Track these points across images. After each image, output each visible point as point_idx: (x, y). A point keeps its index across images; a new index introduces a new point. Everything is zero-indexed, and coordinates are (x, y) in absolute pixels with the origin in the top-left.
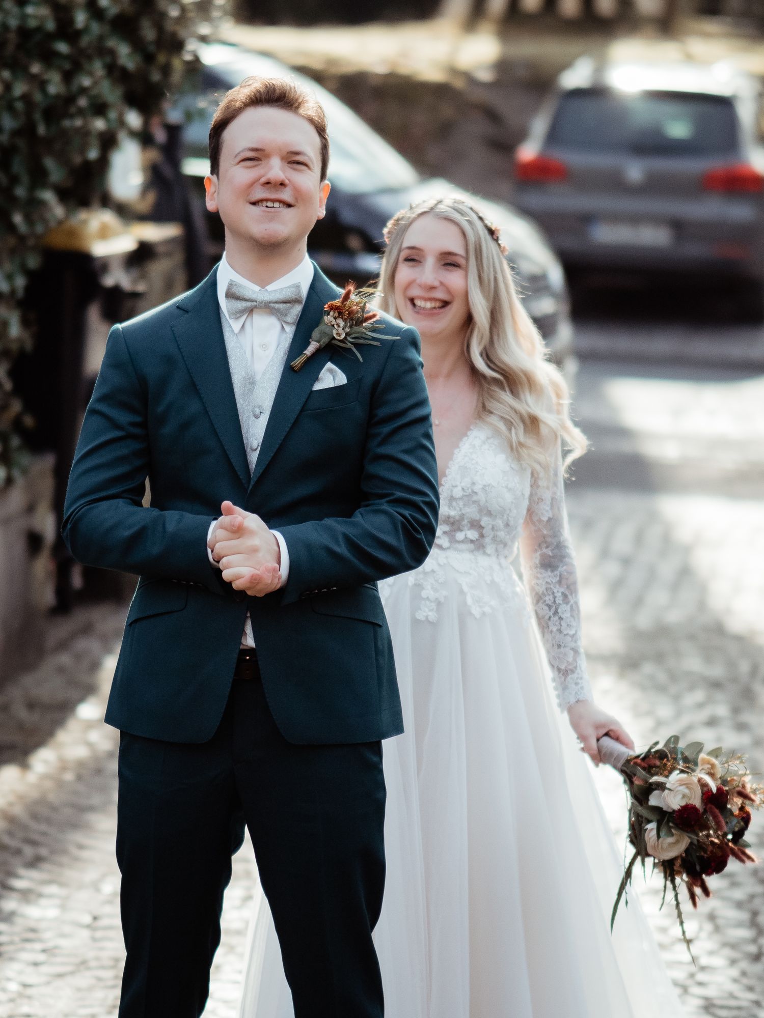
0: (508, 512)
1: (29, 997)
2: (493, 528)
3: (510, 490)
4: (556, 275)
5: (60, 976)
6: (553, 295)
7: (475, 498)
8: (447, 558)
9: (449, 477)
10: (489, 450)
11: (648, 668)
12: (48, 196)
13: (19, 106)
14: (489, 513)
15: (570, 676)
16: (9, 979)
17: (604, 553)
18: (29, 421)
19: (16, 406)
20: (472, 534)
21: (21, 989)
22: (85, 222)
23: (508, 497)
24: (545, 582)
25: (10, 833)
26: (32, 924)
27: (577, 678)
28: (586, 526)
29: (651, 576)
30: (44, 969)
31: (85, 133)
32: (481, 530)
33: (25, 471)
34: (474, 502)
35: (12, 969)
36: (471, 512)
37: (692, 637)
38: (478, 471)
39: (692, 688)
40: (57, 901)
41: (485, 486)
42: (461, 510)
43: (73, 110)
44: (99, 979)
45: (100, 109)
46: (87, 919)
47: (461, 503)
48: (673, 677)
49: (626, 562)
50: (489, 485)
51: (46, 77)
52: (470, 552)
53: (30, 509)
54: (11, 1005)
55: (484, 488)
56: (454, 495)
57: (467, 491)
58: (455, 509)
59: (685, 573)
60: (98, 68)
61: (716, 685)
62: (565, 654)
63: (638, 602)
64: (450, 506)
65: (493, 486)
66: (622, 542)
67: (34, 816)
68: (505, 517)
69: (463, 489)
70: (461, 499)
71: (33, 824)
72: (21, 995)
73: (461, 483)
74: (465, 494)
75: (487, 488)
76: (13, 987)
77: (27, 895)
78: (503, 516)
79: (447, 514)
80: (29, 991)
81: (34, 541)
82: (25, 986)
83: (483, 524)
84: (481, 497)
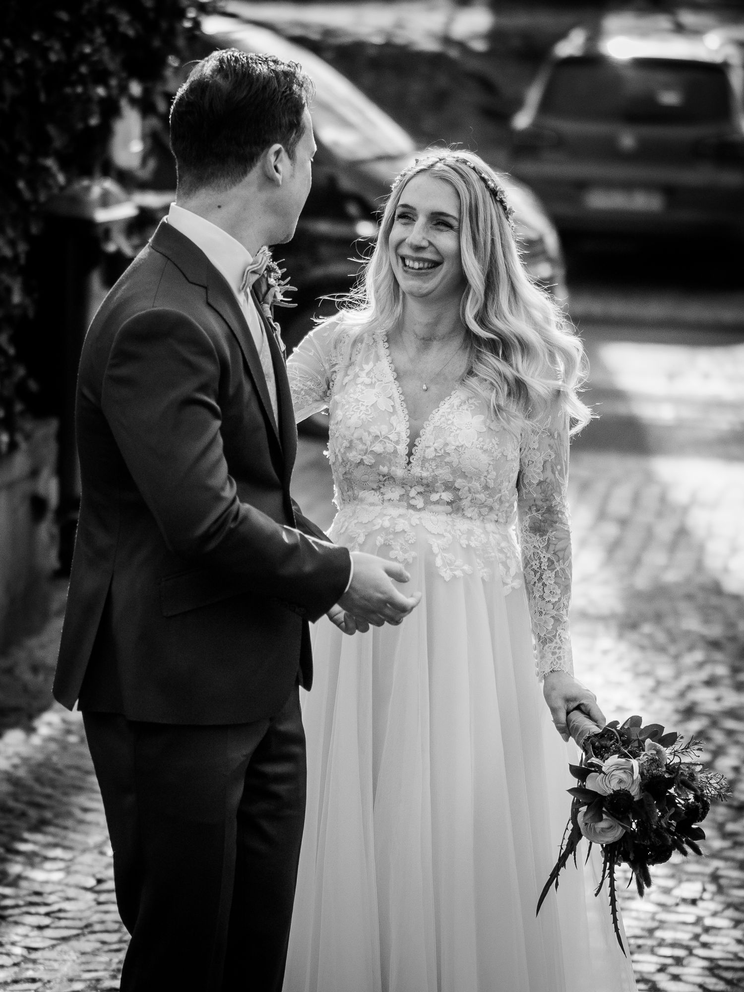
0: (485, 474)
1: (34, 961)
2: (469, 490)
3: (485, 451)
4: (552, 241)
5: (65, 939)
6: (549, 260)
7: (447, 459)
8: (420, 518)
9: (423, 438)
10: (467, 410)
11: (647, 628)
12: (50, 163)
13: (20, 72)
14: (464, 475)
15: (548, 645)
16: (13, 944)
17: (602, 515)
18: (33, 385)
19: (21, 371)
20: (447, 496)
21: (25, 952)
22: (88, 189)
23: (485, 459)
24: (533, 546)
25: (15, 796)
26: (37, 888)
27: (555, 648)
28: (584, 487)
29: (649, 536)
30: (48, 933)
31: (86, 99)
32: (457, 492)
33: (28, 437)
34: (447, 463)
35: (15, 934)
36: (444, 473)
37: (689, 597)
38: (452, 432)
39: (691, 648)
40: (61, 865)
41: (457, 446)
42: (433, 471)
43: (74, 77)
44: (104, 943)
45: (101, 77)
46: (91, 882)
47: (434, 464)
48: (673, 638)
49: (623, 522)
50: (462, 446)
51: (47, 44)
52: (447, 514)
53: (34, 473)
54: (16, 969)
55: (457, 449)
56: (426, 456)
57: (439, 451)
58: (428, 470)
59: (682, 532)
60: (99, 36)
61: (715, 645)
62: (545, 622)
63: (636, 563)
64: (422, 466)
65: (467, 447)
66: (619, 504)
67: (39, 780)
68: (482, 479)
69: (436, 450)
70: (433, 459)
71: (37, 787)
72: (26, 959)
73: (434, 444)
74: (437, 454)
75: (460, 448)
76: (18, 951)
77: (32, 859)
78: (480, 478)
79: (420, 475)
80: (34, 955)
81: (38, 505)
82: (30, 949)
83: (457, 485)
84: (454, 458)
